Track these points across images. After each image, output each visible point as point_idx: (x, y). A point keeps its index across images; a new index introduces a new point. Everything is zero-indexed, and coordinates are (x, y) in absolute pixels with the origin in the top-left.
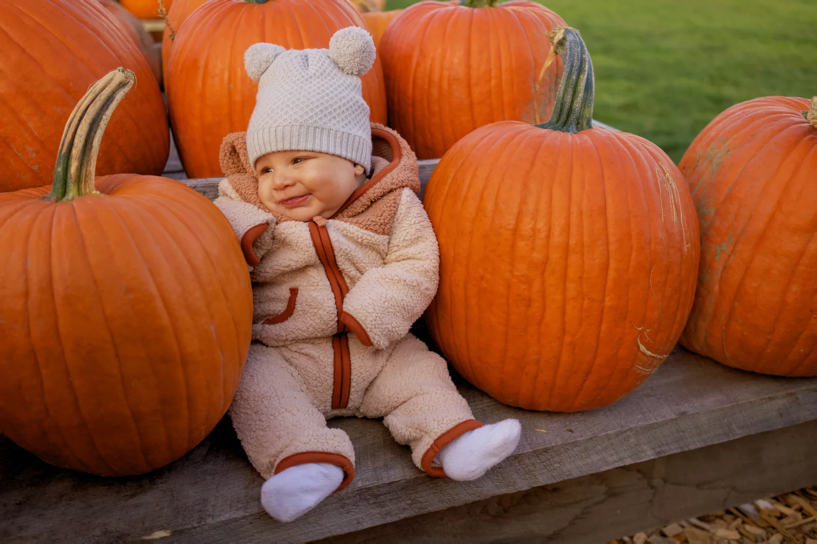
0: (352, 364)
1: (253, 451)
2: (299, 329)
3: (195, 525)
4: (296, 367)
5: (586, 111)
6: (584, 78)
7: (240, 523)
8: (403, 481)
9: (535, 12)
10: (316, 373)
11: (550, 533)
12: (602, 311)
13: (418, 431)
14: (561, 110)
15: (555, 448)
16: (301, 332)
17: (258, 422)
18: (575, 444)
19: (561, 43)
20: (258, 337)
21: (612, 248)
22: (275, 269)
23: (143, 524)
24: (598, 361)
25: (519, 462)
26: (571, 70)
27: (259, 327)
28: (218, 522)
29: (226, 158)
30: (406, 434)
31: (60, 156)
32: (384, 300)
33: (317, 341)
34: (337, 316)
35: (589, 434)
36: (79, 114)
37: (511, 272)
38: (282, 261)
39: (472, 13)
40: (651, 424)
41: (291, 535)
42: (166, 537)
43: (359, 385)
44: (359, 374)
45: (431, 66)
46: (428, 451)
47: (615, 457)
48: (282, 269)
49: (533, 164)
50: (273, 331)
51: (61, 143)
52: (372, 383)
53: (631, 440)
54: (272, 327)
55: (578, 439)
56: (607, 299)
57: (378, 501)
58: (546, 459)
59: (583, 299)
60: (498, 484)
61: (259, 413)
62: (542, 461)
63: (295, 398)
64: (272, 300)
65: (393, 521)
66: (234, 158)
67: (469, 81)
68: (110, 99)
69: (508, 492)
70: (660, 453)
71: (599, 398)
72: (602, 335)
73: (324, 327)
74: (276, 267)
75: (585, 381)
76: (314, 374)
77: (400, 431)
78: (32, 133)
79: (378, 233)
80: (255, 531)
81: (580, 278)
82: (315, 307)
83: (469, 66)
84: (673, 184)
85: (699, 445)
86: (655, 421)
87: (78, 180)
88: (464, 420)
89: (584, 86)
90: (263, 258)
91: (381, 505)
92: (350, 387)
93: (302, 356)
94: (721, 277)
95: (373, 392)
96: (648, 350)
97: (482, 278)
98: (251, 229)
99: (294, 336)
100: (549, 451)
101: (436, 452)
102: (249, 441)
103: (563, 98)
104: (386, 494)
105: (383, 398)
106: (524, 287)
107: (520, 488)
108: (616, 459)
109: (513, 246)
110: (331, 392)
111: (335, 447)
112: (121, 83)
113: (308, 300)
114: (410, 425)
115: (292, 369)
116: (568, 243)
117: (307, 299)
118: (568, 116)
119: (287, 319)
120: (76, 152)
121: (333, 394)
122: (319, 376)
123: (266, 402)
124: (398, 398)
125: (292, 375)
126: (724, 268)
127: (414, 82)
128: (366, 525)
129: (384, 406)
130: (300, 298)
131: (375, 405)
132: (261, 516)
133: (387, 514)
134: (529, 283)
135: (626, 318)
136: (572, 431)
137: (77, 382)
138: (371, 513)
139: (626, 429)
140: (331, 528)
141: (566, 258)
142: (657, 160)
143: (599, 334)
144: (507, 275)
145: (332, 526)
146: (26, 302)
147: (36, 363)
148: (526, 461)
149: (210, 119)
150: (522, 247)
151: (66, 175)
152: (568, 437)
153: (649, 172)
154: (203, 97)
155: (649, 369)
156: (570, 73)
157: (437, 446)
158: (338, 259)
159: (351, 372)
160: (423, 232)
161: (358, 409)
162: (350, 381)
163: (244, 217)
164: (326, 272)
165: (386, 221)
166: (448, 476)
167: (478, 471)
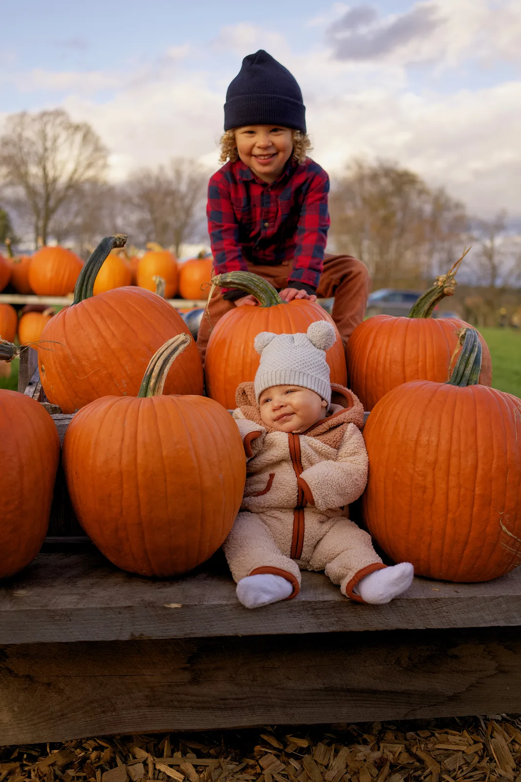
0: (305, 525)
2: (273, 499)
3: (196, 603)
4: (268, 526)
5: (474, 376)
6: (473, 356)
7: (224, 608)
8: (333, 602)
9: (453, 322)
11: (450, 694)
12: (474, 497)
13: (345, 569)
14: (457, 375)
15: (443, 600)
16: (273, 501)
18: (459, 600)
19: (463, 337)
21: (480, 454)
23: (165, 599)
24: (471, 534)
25: (416, 605)
27: (247, 499)
28: (211, 605)
29: (240, 396)
31: (145, 377)
32: (326, 475)
33: (284, 510)
34: (298, 492)
35: (470, 595)
36: (158, 356)
37: (414, 469)
38: (268, 457)
39: (410, 320)
40: (518, 596)
41: (256, 625)
42: (179, 608)
43: (309, 541)
44: (309, 533)
45: (379, 352)
46: (351, 581)
47: (490, 618)
49: (430, 401)
50: (257, 500)
51: (146, 371)
52: (318, 542)
53: (504, 606)
54: (256, 498)
55: (463, 596)
56: (477, 489)
57: (315, 613)
58: (436, 607)
59: (460, 488)
60: (400, 619)
62: (434, 608)
64: (258, 482)
65: (325, 631)
66: (244, 397)
67: (404, 362)
68: (176, 349)
69: (409, 628)
71: (475, 566)
72: (474, 514)
73: (288, 499)
74: (263, 461)
75: (464, 550)
76: (280, 531)
78: (126, 372)
79: (332, 447)
80: (233, 617)
81: (458, 473)
82: (284, 485)
83: (404, 353)
87: (154, 390)
88: (376, 562)
89: (473, 361)
90: (256, 456)
91: (317, 617)
92: (303, 542)
93: (274, 518)
95: (319, 549)
96: (509, 531)
97: (395, 474)
98: (251, 433)
99: (269, 504)
100: (439, 601)
101: (356, 582)
103: (459, 368)
104: (321, 609)
106: (422, 479)
107: (418, 627)
108: (492, 619)
109: (415, 451)
110: (290, 544)
112: (183, 341)
113: (281, 480)
114: (340, 566)
115: (266, 526)
116: (451, 449)
118: (461, 379)
119: (266, 493)
120: (155, 374)
121: (292, 546)
122: (283, 532)
123: (248, 540)
125: (266, 531)
128: (306, 630)
129: (325, 557)
130: (275, 479)
131: (319, 558)
133: (321, 625)
134: (424, 476)
135: (490, 503)
136: (458, 592)
137: (141, 494)
138: (310, 622)
139: (499, 595)
140: (282, 627)
141: (449, 460)
142: (517, 405)
143: (472, 514)
144: (411, 471)
145: (283, 625)
146: (122, 444)
147: (122, 480)
148: (422, 606)
149: (230, 374)
150: (421, 452)
151: (148, 386)
152: (454, 595)
153: (509, 411)
154: (227, 360)
155: (512, 548)
156: (465, 353)
157: (357, 577)
158: (303, 459)
159: (304, 530)
160: (359, 450)
161: (308, 562)
162: (303, 537)
163: (247, 426)
164: (293, 465)
165: (337, 440)
166: (364, 600)
167: (385, 596)
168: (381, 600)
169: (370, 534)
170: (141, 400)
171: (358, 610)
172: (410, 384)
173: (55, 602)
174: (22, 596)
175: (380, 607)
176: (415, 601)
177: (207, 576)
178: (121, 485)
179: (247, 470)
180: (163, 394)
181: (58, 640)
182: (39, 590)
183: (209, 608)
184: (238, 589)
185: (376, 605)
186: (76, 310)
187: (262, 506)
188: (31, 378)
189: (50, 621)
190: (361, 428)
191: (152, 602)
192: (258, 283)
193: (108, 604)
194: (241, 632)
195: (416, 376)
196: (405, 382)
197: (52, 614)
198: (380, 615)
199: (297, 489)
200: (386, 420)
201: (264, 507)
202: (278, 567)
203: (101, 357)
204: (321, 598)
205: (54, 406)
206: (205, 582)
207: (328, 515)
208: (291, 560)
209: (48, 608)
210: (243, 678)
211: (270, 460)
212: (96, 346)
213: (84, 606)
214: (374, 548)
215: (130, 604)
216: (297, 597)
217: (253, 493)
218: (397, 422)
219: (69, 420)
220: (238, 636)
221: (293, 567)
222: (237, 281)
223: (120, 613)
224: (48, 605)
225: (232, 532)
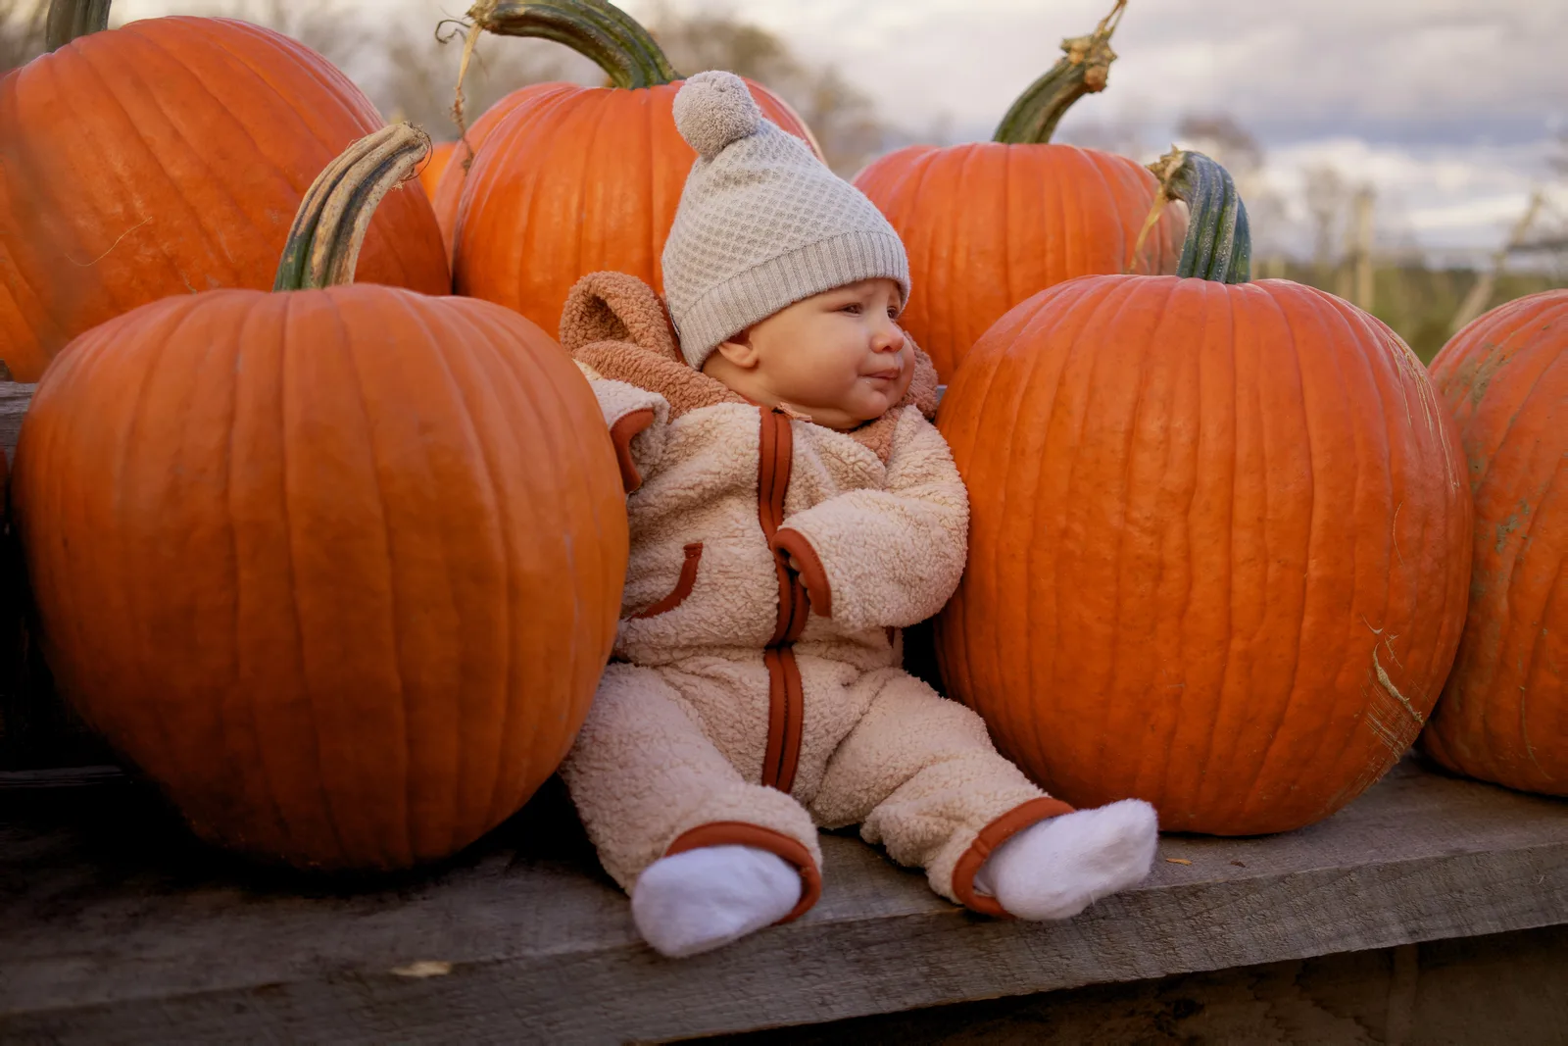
0: (806, 696)
1: (616, 838)
2: (703, 619)
3: (501, 956)
4: (693, 702)
5: (1240, 266)
6: (1232, 210)
7: (588, 966)
8: (917, 919)
10: (734, 712)
12: (1305, 586)
13: (943, 820)
14: (1194, 262)
15: (1212, 889)
16: (705, 627)
17: (627, 780)
18: (1251, 885)
19: (1180, 175)
20: (619, 645)
21: (1319, 463)
22: (667, 496)
23: (393, 949)
24: (1298, 694)
25: (1143, 910)
26: (1208, 199)
27: (621, 625)
28: (547, 957)
30: (918, 828)
31: (292, 239)
33: (735, 654)
34: (781, 594)
35: (1276, 871)
36: (331, 178)
38: (684, 478)
40: (1396, 864)
41: (688, 1010)
42: (441, 976)
43: (817, 741)
44: (819, 717)
46: (967, 854)
47: (1328, 930)
48: (682, 493)
49: (1159, 317)
50: (652, 628)
51: (295, 221)
52: (842, 743)
53: (1362, 894)
54: (647, 621)
55: (1258, 876)
56: (1312, 563)
57: (863, 956)
58: (1194, 913)
59: (1266, 562)
60: (1100, 954)
61: (630, 764)
62: (1188, 914)
63: (699, 747)
64: (650, 570)
65: (893, 1009)
66: (588, 327)
68: (386, 164)
69: (1121, 979)
70: (1415, 932)
71: (1296, 787)
72: (1305, 637)
73: (752, 615)
74: (669, 494)
75: (1270, 742)
76: (731, 715)
77: (905, 825)
80: (618, 989)
81: (1260, 520)
82: (736, 575)
84: (1420, 371)
85: (1493, 927)
86: (1405, 859)
87: (325, 276)
88: (1037, 795)
89: (1235, 222)
91: (868, 966)
93: (706, 681)
94: (1512, 583)
95: (842, 763)
96: (1393, 682)
97: (1065, 533)
98: (626, 416)
99: (692, 635)
100: (1200, 894)
101: (984, 856)
102: (608, 819)
103: (1197, 243)
104: (882, 942)
105: (866, 769)
106: (1147, 540)
107: (1145, 972)
108: (1333, 934)
109: (1127, 463)
110: (762, 753)
111: (786, 824)
112: (406, 143)
113: (724, 563)
114: (925, 810)
115: (687, 704)
116: (1234, 451)
117: (722, 560)
119: (678, 604)
120: (325, 230)
121: (766, 758)
122: (739, 718)
123: (643, 746)
124: (895, 769)
125: (687, 715)
126: (1517, 564)
128: (839, 1012)
129: (866, 787)
130: (705, 561)
131: (844, 790)
132: (637, 954)
133: (880, 991)
134: (1159, 532)
135: (1349, 604)
136: (1240, 865)
138: (849, 984)
139: (1349, 867)
140: (769, 1006)
141: (1231, 482)
143: (1298, 638)
144: (1115, 521)
145: (770, 1001)
147: (232, 557)
148: (1157, 910)
149: (538, 278)
150: (1146, 463)
151: (303, 267)
152: (1242, 875)
153: (1378, 344)
154: (528, 237)
155: (1393, 731)
156: (1207, 205)
158: (793, 491)
159: (803, 710)
160: (937, 468)
162: (801, 730)
166: (1006, 909)
167: (1068, 899)
168: (1059, 910)
170: (288, 299)
171: (986, 936)
177: (511, 865)
178: (232, 575)
183: (540, 969)
186: (50, 64)
187: (672, 642)
191: (350, 965)
192: (608, 22)
193: (198, 983)
194: (645, 1036)
198: (1047, 948)
199: (776, 587)
200: (1024, 383)
202: (757, 820)
203: (138, 204)
206: (511, 882)
207: (861, 664)
212: (119, 167)
213: (109, 995)
215: (272, 976)
217: (635, 608)
218: (1062, 383)
221: (799, 821)
222: (546, 14)
223: (240, 1009)
225: (588, 721)
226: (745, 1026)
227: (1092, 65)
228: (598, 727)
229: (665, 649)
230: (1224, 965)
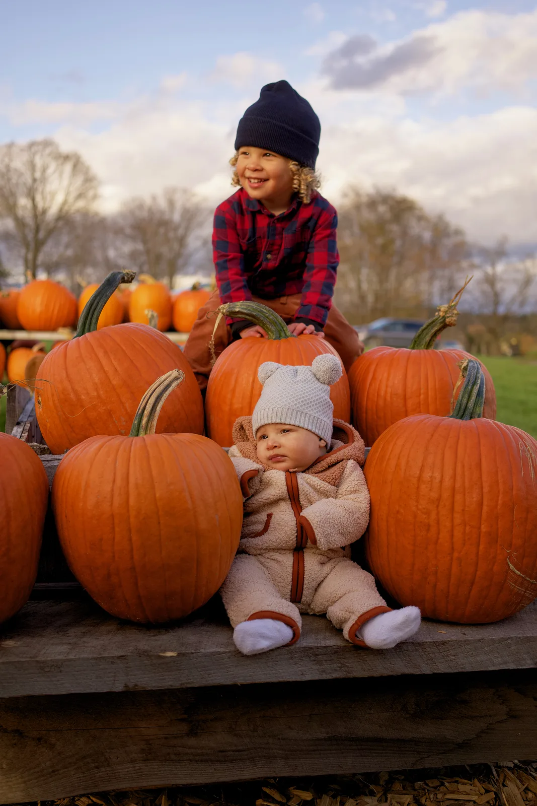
0: (306, 568)
2: (271, 540)
3: (193, 651)
4: (267, 568)
5: (477, 409)
6: (476, 388)
7: (222, 656)
8: (335, 647)
9: (455, 353)
11: (459, 741)
12: (480, 535)
13: (347, 613)
14: (460, 408)
15: (450, 643)
16: (271, 542)
18: (467, 642)
19: (465, 369)
20: (244, 547)
21: (486, 490)
22: (260, 502)
23: (160, 647)
24: (478, 573)
25: (422, 649)
26: (468, 383)
27: (245, 540)
28: (208, 653)
29: (236, 432)
30: (340, 615)
31: (137, 415)
32: (328, 512)
33: (283, 552)
34: (297, 532)
35: (478, 637)
36: (150, 393)
37: (417, 506)
38: (264, 495)
39: (411, 351)
40: (528, 637)
41: (255, 673)
42: (174, 656)
43: (310, 584)
44: (310, 575)
45: (379, 385)
46: (353, 625)
47: (500, 660)
48: (264, 501)
49: (432, 435)
50: (254, 542)
51: (139, 408)
52: (319, 585)
53: (513, 648)
54: (253, 539)
55: (470, 639)
56: (483, 526)
57: (317, 659)
59: (465, 526)
60: (406, 664)
62: (441, 651)
64: (254, 523)
65: (328, 678)
66: (241, 432)
67: (405, 395)
68: (169, 386)
69: (415, 673)
72: (480, 553)
73: (287, 539)
74: (260, 500)
75: (471, 590)
76: (280, 573)
77: (336, 614)
79: (331, 485)
80: (231, 665)
81: (463, 510)
82: (282, 525)
83: (405, 385)
84: (533, 454)
86: (531, 635)
87: (146, 429)
88: (379, 605)
89: (477, 393)
90: (253, 495)
91: (319, 663)
92: (303, 584)
93: (272, 561)
95: (320, 591)
96: (517, 569)
97: (398, 512)
98: (247, 472)
99: (267, 545)
100: (446, 644)
101: (359, 626)
103: (462, 400)
104: (323, 654)
105: (326, 594)
106: (425, 516)
107: (424, 671)
108: (501, 662)
109: (418, 488)
110: (290, 587)
111: (288, 612)
112: (176, 377)
113: (278, 521)
114: (342, 609)
115: (265, 569)
116: (454, 486)
117: (278, 519)
118: (464, 412)
119: (263, 534)
120: (146, 412)
121: (292, 589)
122: (282, 575)
124: (337, 594)
125: (264, 573)
127: (367, 396)
128: (308, 677)
129: (327, 600)
130: (273, 519)
132: (237, 654)
133: (323, 672)
134: (428, 513)
135: (497, 541)
136: (465, 634)
137: (134, 538)
138: (312, 668)
140: (283, 674)
141: (453, 496)
142: (522, 438)
143: (478, 553)
144: (414, 509)
145: (283, 672)
146: (113, 486)
147: (113, 524)
148: (428, 649)
150: (424, 489)
151: (140, 425)
152: (461, 637)
153: (514, 444)
155: (522, 587)
156: (467, 385)
157: (360, 622)
158: (301, 497)
159: (304, 572)
160: (360, 486)
161: (309, 605)
162: (304, 579)
163: (244, 465)
164: (292, 505)
165: (337, 477)
166: (367, 644)
167: (388, 641)
168: (384, 645)
169: (373, 575)
170: (133, 440)
171: (361, 655)
172: (411, 419)
173: (45, 653)
174: (10, 647)
175: (384, 652)
176: (421, 644)
177: (204, 622)
178: (113, 528)
179: (244, 509)
180: (156, 432)
181: (49, 693)
182: (28, 640)
183: (206, 656)
184: (235, 635)
185: (381, 649)
187: (260, 547)
188: (19, 417)
189: (39, 673)
190: (362, 466)
191: (146, 652)
192: (267, 315)
193: (100, 654)
194: (240, 681)
195: (418, 410)
196: (406, 416)
197: (42, 665)
198: (385, 660)
199: (296, 530)
200: (387, 457)
201: (261, 549)
202: (277, 611)
204: (323, 644)
205: (42, 446)
206: (202, 628)
207: (329, 556)
208: (290, 604)
209: (38, 659)
210: (243, 729)
211: (267, 499)
213: (75, 656)
214: (378, 590)
215: (123, 654)
216: (298, 641)
217: (250, 534)
218: (399, 458)
219: (58, 461)
220: (237, 685)
221: (293, 611)
223: (113, 663)
224: (37, 657)
226: (274, 680)
227: (448, 317)
228: (232, 577)
229: (259, 549)
230: (456, 671)
